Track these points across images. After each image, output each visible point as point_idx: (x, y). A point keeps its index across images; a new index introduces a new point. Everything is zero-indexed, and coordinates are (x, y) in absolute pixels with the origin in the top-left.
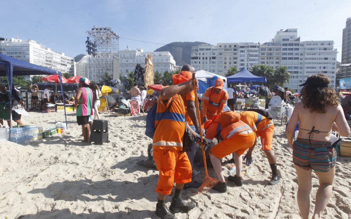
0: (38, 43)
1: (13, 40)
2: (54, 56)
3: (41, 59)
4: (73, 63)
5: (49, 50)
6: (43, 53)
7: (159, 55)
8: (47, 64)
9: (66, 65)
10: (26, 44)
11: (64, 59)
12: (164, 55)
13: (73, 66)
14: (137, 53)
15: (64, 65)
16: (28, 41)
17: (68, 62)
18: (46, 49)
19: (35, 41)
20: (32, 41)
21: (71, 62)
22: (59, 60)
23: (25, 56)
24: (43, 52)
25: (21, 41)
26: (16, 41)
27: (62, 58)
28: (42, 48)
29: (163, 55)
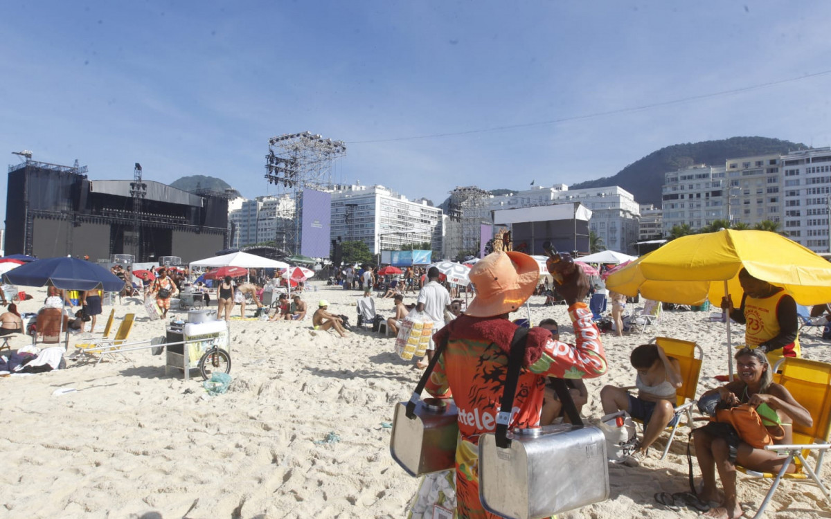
0: (388, 188)
1: (354, 187)
2: (411, 207)
3: (391, 215)
4: (441, 216)
5: (404, 199)
6: (394, 205)
7: (596, 195)
8: (400, 222)
9: (429, 222)
10: (370, 194)
11: (426, 211)
12: (608, 194)
13: (440, 222)
14: (552, 195)
15: (426, 222)
16: (374, 187)
17: (432, 217)
18: (399, 197)
19: (383, 186)
20: (380, 186)
21: (436, 216)
22: (417, 215)
23: (368, 212)
24: (394, 202)
25: (364, 188)
26: (358, 188)
27: (422, 210)
28: (394, 196)
29: (605, 195)
